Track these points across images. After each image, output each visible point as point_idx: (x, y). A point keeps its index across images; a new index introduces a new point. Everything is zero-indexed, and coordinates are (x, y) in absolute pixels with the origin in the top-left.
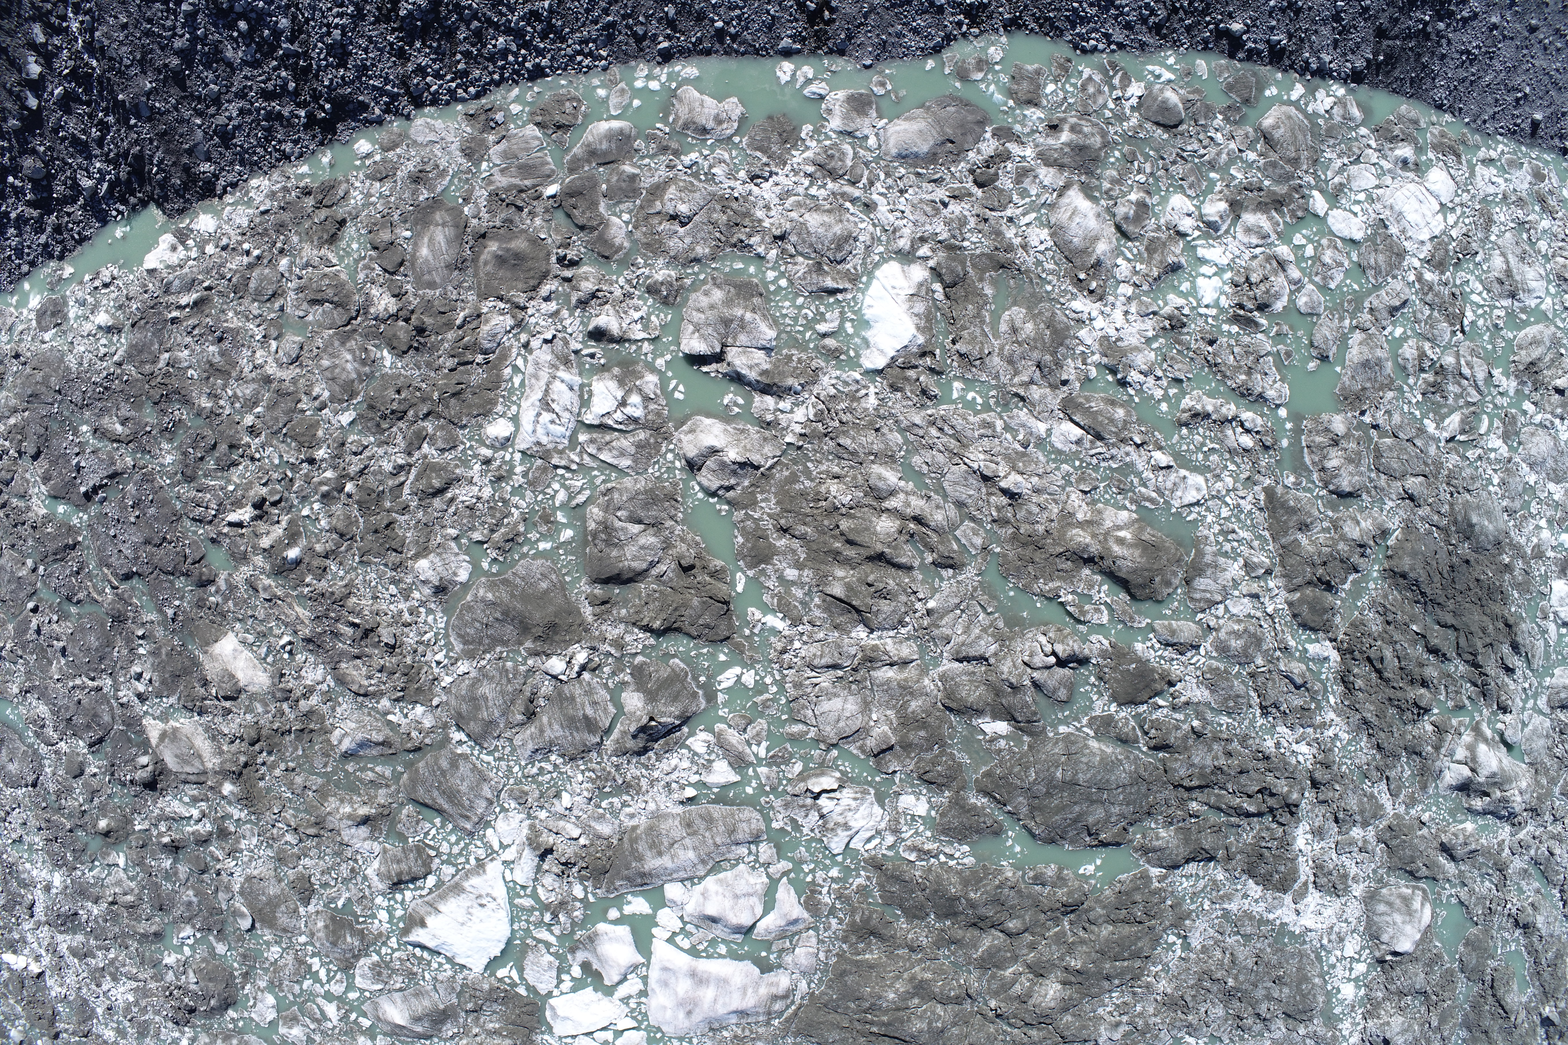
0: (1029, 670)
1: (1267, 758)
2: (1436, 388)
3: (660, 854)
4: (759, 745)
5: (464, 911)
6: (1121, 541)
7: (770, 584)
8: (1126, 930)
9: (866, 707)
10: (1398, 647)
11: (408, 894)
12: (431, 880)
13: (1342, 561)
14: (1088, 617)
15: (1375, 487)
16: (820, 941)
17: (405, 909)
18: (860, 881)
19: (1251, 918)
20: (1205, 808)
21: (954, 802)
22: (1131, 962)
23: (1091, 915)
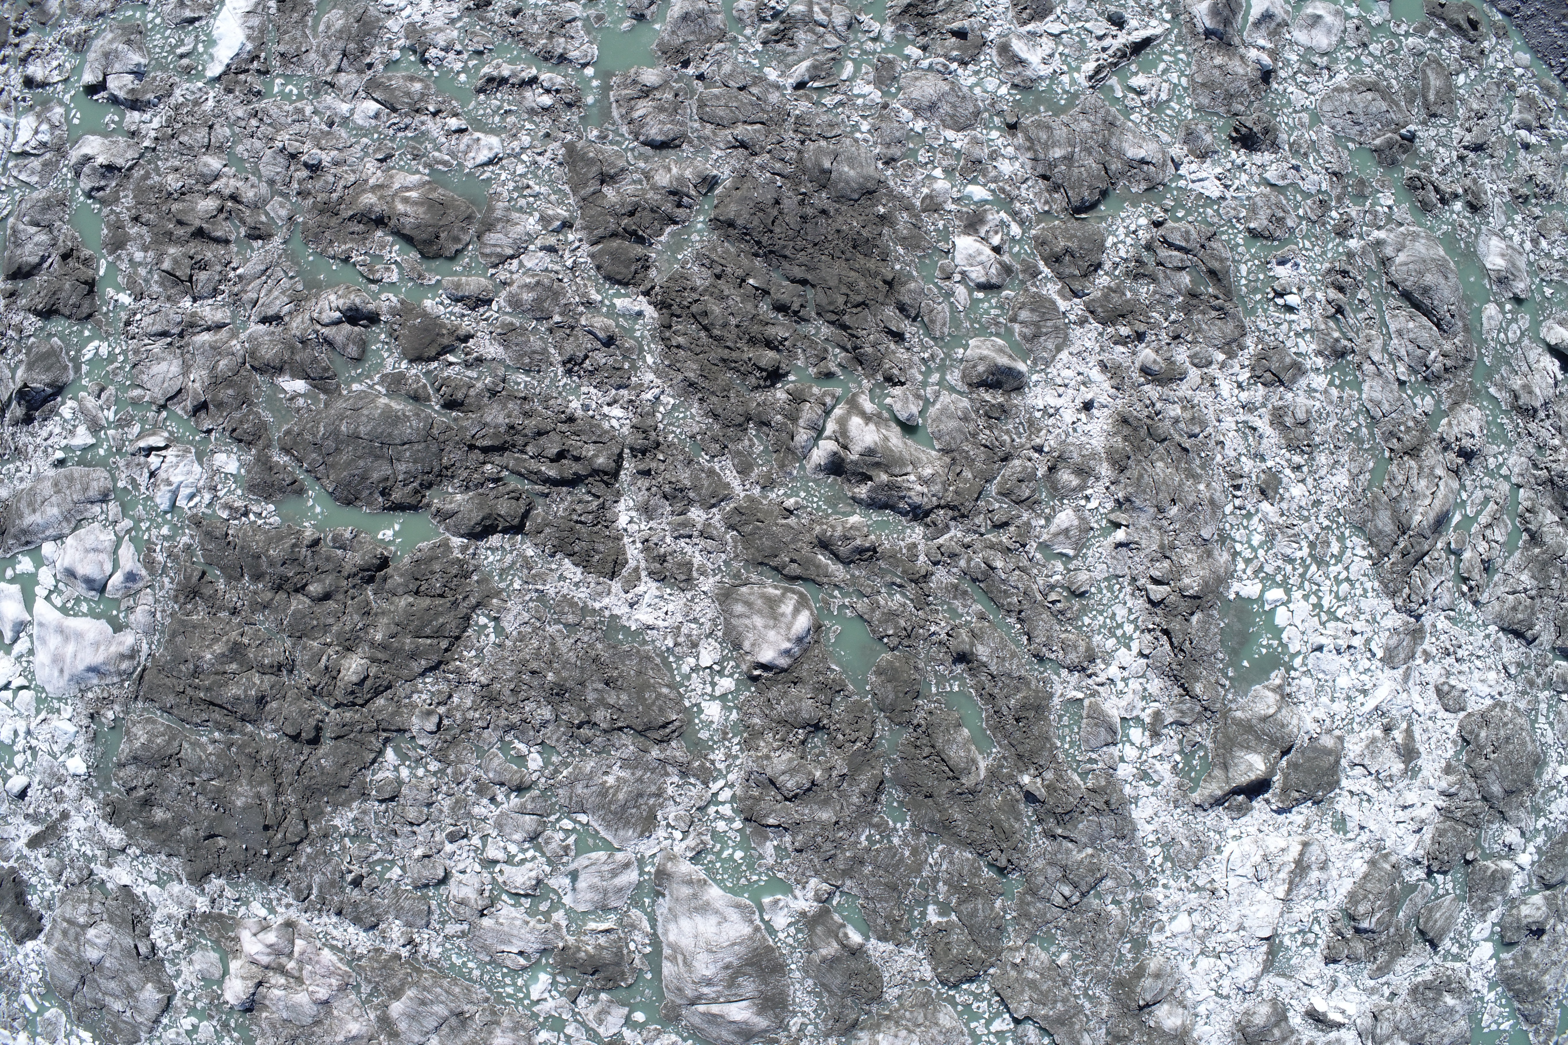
0: (319, 327)
1: (571, 419)
2: (781, 36)
3: (34, 511)
4: (109, 409)
6: (406, 200)
7: (123, 267)
8: (427, 602)
9: (186, 369)
10: (731, 302)
13: (653, 211)
14: (378, 276)
15: (699, 138)
16: (156, 601)
18: (185, 539)
19: (572, 604)
20: (505, 473)
21: (258, 460)
22: (435, 641)
23: (389, 584)
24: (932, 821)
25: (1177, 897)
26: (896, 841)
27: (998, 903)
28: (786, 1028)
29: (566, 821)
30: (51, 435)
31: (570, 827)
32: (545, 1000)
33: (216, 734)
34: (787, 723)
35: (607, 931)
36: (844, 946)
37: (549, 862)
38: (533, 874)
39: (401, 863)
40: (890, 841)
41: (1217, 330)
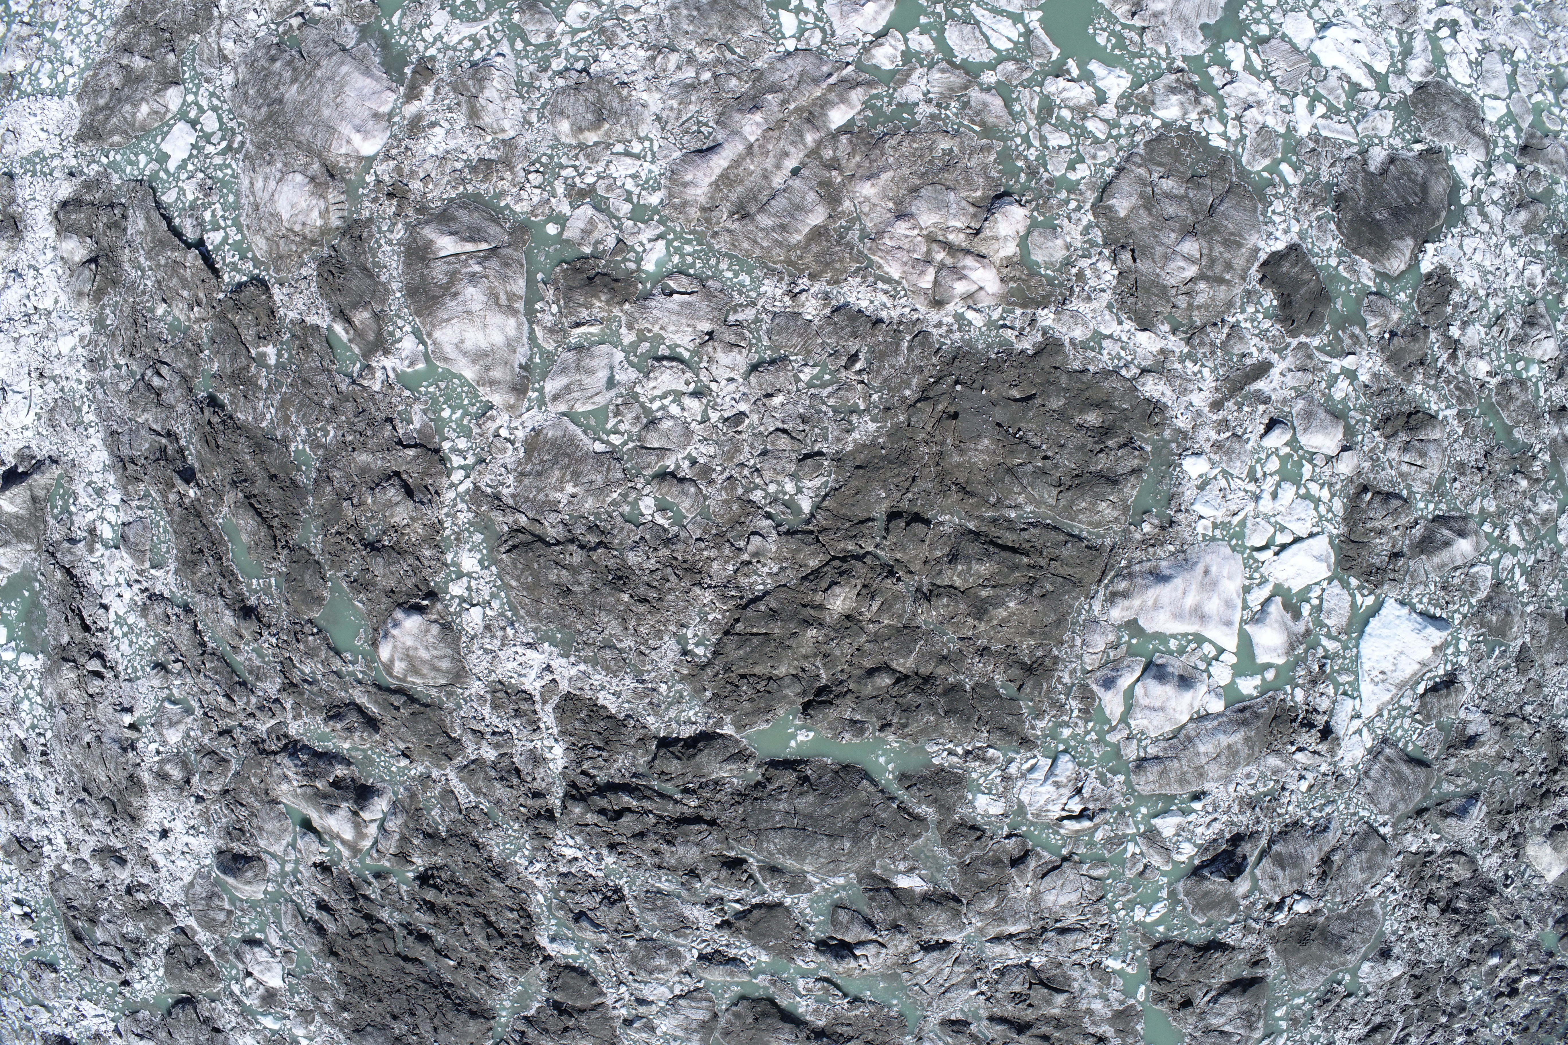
0: (879, 941)
1: (612, 847)
3: (1229, 747)
4: (1134, 854)
5: (1400, 666)
7: (1116, 995)
8: (757, 670)
9: (1036, 897)
10: (468, 946)
11: (1441, 672)
12: (1421, 689)
13: (547, 1031)
14: (819, 985)
16: (1080, 657)
17: (1445, 655)
18: (1041, 724)
19: (606, 668)
20: (678, 797)
21: (951, 810)
22: (748, 630)
23: (799, 688)
24: (271, 451)
25: (70, 371)
26: (303, 431)
27: (216, 366)
28: (407, 225)
29: (617, 443)
30: (1209, 825)
31: (612, 436)
32: (650, 241)
33: (1013, 515)
34: (398, 551)
35: (578, 325)
36: (348, 321)
37: (636, 397)
38: (652, 384)
39: (801, 385)
40: (308, 430)
41: (69, 890)
